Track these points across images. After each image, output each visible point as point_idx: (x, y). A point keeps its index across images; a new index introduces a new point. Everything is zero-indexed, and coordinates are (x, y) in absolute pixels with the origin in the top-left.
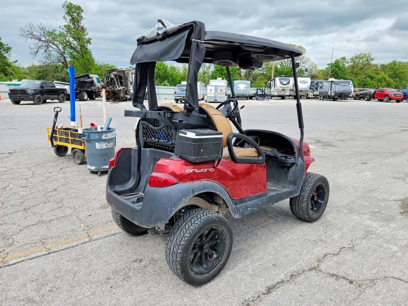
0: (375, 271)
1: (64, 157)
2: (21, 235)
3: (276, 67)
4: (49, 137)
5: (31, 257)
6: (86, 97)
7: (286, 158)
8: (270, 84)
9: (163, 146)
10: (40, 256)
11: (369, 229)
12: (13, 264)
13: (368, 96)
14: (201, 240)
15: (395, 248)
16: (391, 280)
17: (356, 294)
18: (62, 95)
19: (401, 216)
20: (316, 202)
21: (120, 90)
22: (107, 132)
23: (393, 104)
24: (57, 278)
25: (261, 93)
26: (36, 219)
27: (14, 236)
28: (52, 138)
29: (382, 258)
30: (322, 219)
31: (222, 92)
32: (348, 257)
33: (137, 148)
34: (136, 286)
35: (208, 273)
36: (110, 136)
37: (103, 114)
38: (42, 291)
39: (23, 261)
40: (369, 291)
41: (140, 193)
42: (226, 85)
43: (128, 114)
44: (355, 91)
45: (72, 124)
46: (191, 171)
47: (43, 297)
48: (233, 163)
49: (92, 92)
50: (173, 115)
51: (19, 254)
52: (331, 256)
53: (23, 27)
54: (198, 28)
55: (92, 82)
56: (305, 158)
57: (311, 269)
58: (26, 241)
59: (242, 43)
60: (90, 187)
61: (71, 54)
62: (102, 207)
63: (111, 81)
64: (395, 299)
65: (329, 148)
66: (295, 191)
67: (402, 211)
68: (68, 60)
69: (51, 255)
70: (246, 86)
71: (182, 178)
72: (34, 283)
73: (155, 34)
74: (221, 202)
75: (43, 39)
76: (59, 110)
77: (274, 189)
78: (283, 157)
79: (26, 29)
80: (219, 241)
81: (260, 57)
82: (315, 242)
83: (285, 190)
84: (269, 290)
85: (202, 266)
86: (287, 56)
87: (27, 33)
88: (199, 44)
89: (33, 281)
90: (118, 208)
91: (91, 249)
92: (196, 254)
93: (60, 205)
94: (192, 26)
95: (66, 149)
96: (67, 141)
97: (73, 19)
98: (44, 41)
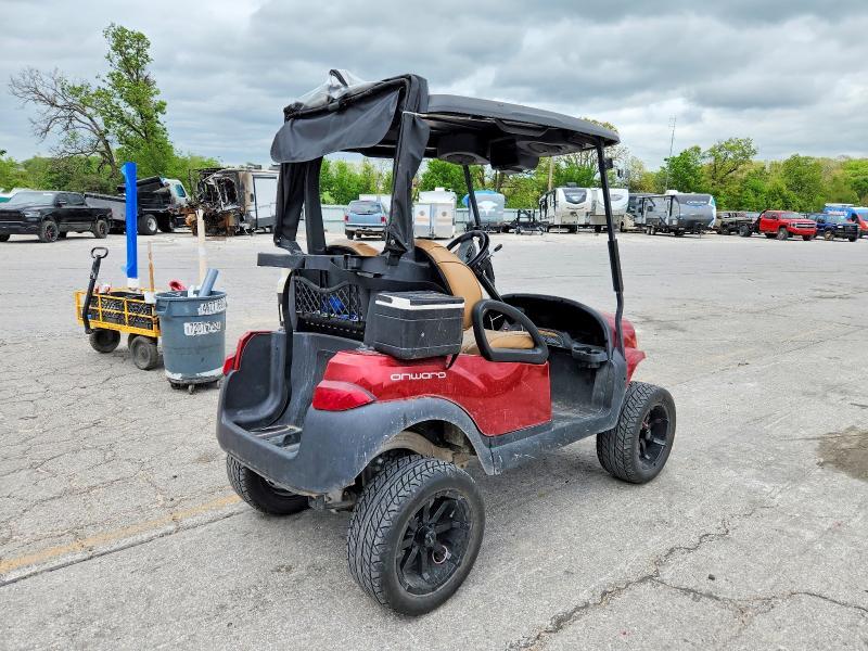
0: (771, 581)
1: (111, 355)
2: (26, 521)
3: (557, 167)
4: (79, 311)
5: (51, 566)
6: (153, 227)
7: (589, 351)
8: (546, 200)
9: (339, 326)
10: (72, 563)
11: (758, 498)
12: (15, 581)
13: (745, 228)
14: (421, 520)
15: (809, 535)
16: (805, 599)
17: (736, 628)
18: (101, 221)
19: (819, 471)
20: (649, 443)
21: (228, 212)
22: (209, 300)
23: (798, 244)
24: (112, 608)
25: (527, 220)
26: (58, 486)
27: (12, 523)
28: (87, 314)
29: (785, 555)
30: (662, 478)
31: (447, 217)
32: (716, 555)
33: (283, 332)
34: (283, 622)
35: (434, 589)
36: (214, 308)
37: (197, 263)
38: (82, 635)
39: (36, 574)
40: (761, 622)
41: (290, 427)
42: (453, 202)
43: (265, 260)
44: (718, 217)
45: (131, 284)
46: (401, 377)
47: (83, 647)
48: (483, 360)
49: (166, 215)
50: (362, 264)
51: (26, 560)
52: (683, 553)
53: (17, 77)
54: (414, 89)
55: (168, 195)
56: (627, 350)
57: (643, 580)
58: (38, 533)
59: (500, 120)
60: (172, 417)
61: (121, 134)
62: (200, 460)
63: (209, 194)
64: (812, 636)
65: (672, 333)
66: (608, 420)
67: (822, 460)
68: (115, 147)
69: (97, 560)
70: (496, 205)
71: (383, 392)
72: (62, 620)
73: (324, 99)
74: (460, 442)
75: (60, 102)
76: (102, 253)
77: (565, 415)
78: (583, 349)
79: (22, 81)
80: (456, 524)
81: (535, 148)
82: (650, 524)
83: (589, 417)
84: (560, 623)
85: (421, 575)
86: (588, 145)
87: (26, 89)
88: (417, 120)
89: (59, 615)
90: (244, 456)
91: (182, 548)
92: (408, 551)
93: (109, 454)
94: (403, 84)
95: (116, 336)
96: (119, 319)
97: (126, 61)
98: (62, 108)
